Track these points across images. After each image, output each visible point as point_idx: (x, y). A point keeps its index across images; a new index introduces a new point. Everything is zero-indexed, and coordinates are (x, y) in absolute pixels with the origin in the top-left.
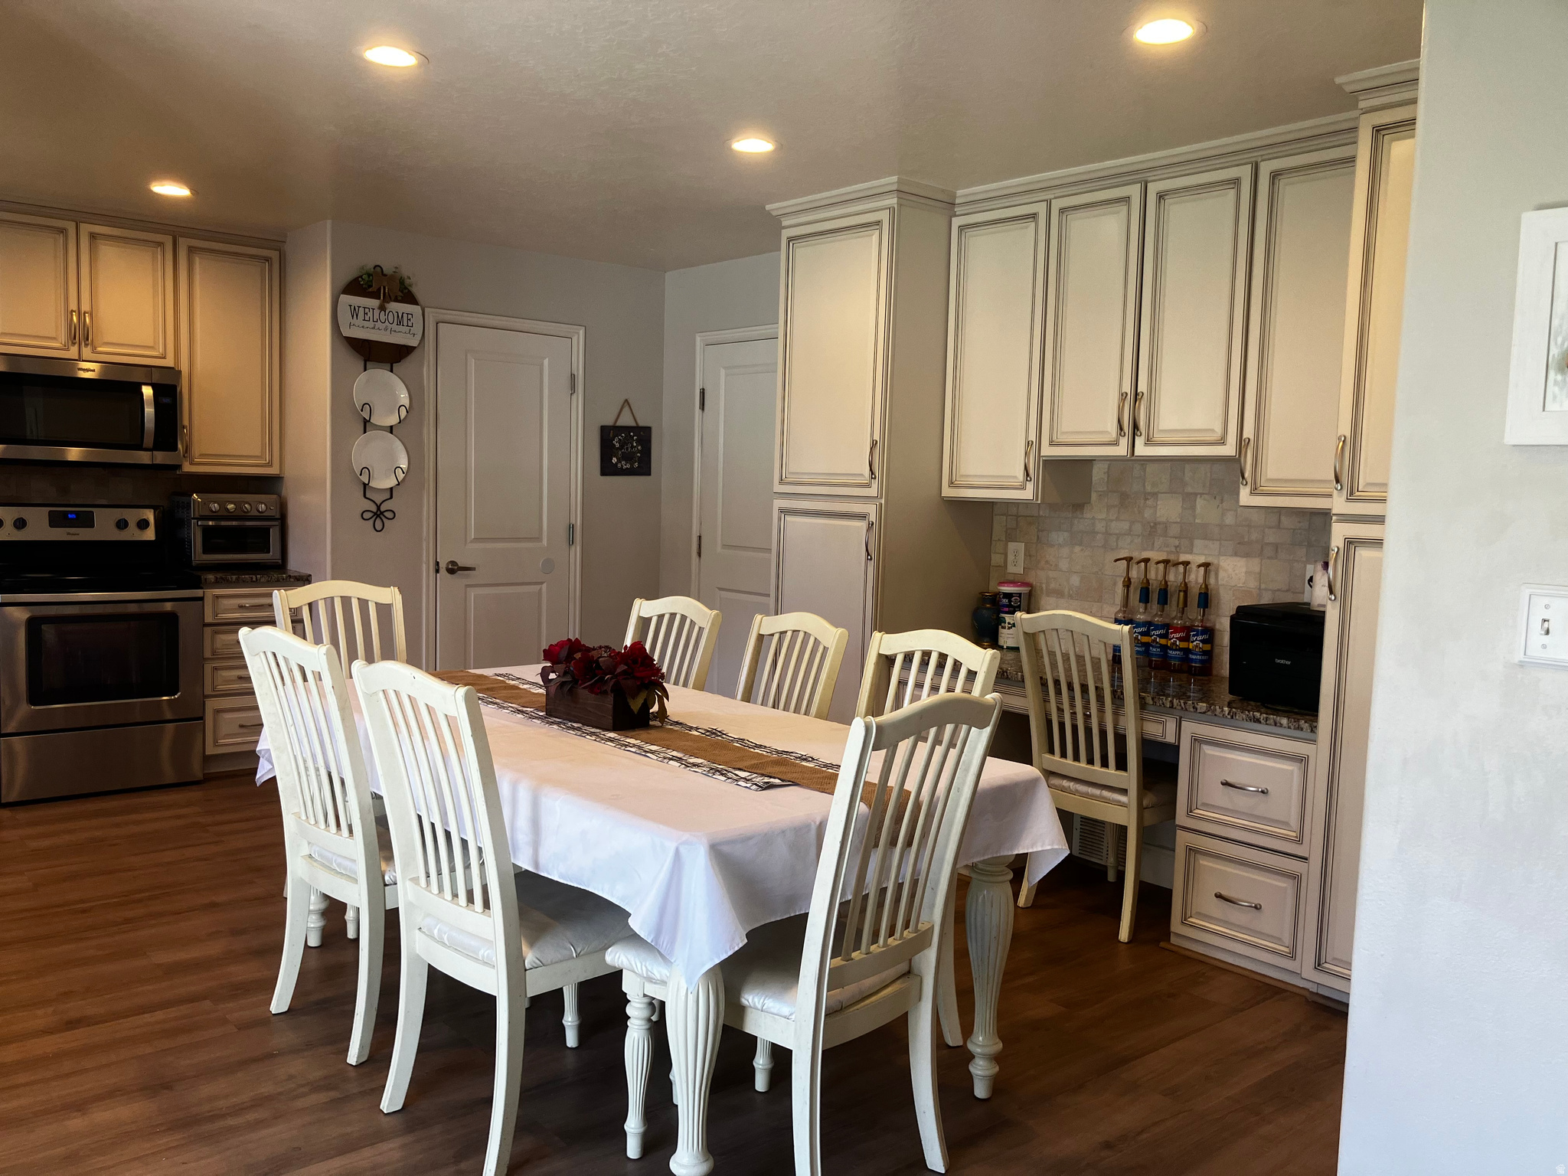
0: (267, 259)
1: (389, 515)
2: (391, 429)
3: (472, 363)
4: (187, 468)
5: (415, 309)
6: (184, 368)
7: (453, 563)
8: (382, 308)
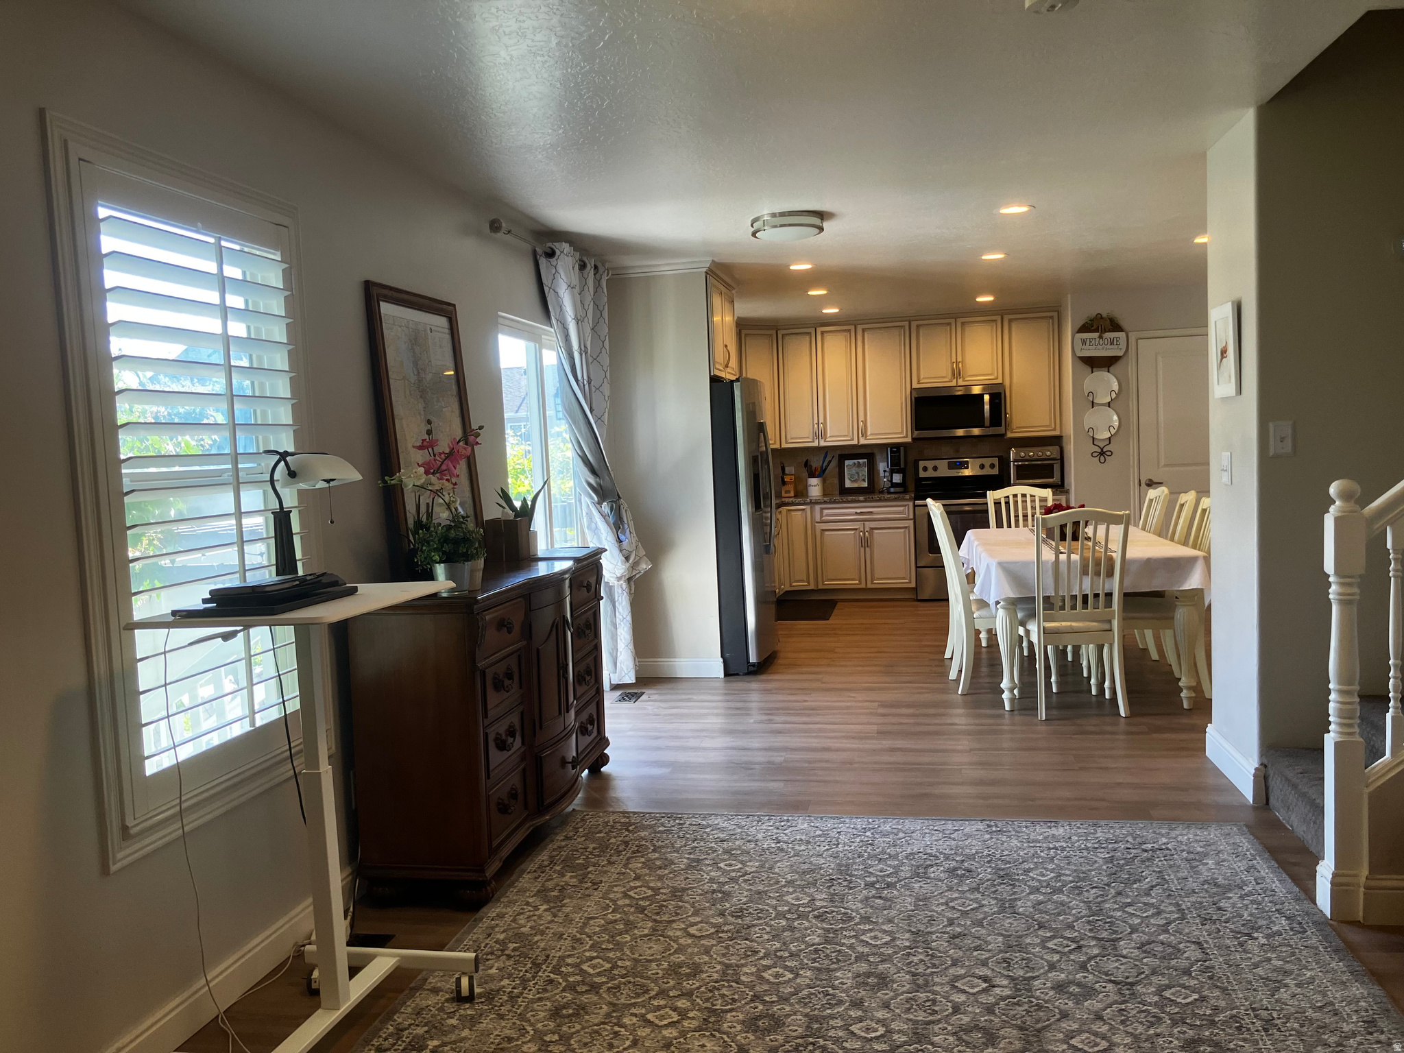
0: (1051, 317)
1: (1109, 453)
2: (1109, 405)
3: (1160, 358)
4: (1010, 435)
5: (1122, 335)
6: (1007, 383)
7: (1150, 480)
8: (1101, 337)
